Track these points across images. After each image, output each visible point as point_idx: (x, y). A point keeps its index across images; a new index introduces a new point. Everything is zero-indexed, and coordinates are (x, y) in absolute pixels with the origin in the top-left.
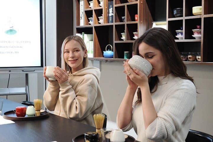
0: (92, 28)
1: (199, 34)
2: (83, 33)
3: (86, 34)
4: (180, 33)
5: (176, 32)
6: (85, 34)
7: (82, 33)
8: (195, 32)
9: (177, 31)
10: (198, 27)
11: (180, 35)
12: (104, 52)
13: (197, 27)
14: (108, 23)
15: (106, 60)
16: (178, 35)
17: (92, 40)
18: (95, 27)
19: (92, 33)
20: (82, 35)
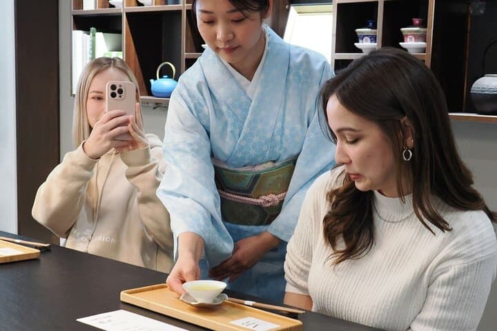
0: (119, 17)
1: (418, 41)
2: (92, 29)
3: (101, 34)
4: (367, 36)
5: (356, 33)
6: (97, 31)
7: (89, 30)
8: (407, 36)
9: (360, 32)
10: (417, 21)
11: (366, 41)
12: (152, 81)
13: (412, 21)
14: (166, 4)
15: (157, 104)
16: (360, 41)
17: (119, 49)
18: (128, 14)
19: (120, 32)
20: (91, 34)
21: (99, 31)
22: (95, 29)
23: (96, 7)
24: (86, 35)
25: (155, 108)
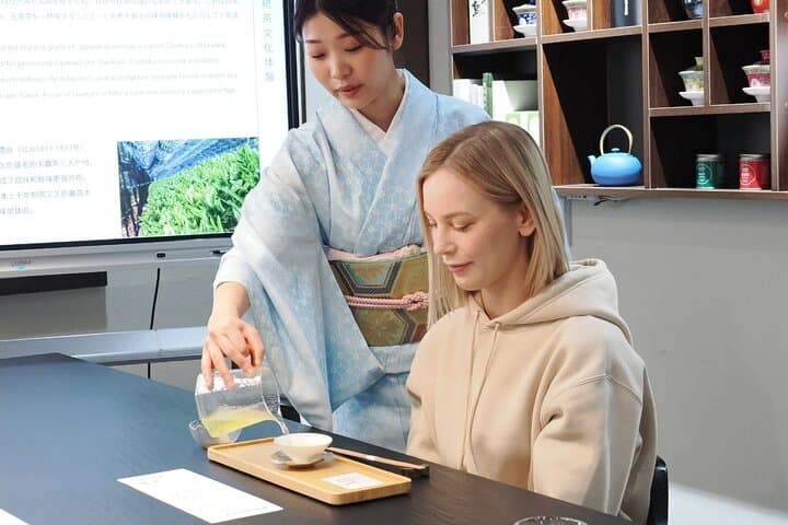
0: (532, 52)
2: (486, 75)
3: (502, 82)
6: (495, 79)
7: (482, 77)
12: (592, 158)
14: (613, 25)
15: (600, 197)
17: (533, 106)
18: (546, 47)
19: (534, 77)
20: (484, 84)
21: (496, 78)
22: (490, 75)
23: (491, 39)
24: (475, 85)
25: (597, 204)
